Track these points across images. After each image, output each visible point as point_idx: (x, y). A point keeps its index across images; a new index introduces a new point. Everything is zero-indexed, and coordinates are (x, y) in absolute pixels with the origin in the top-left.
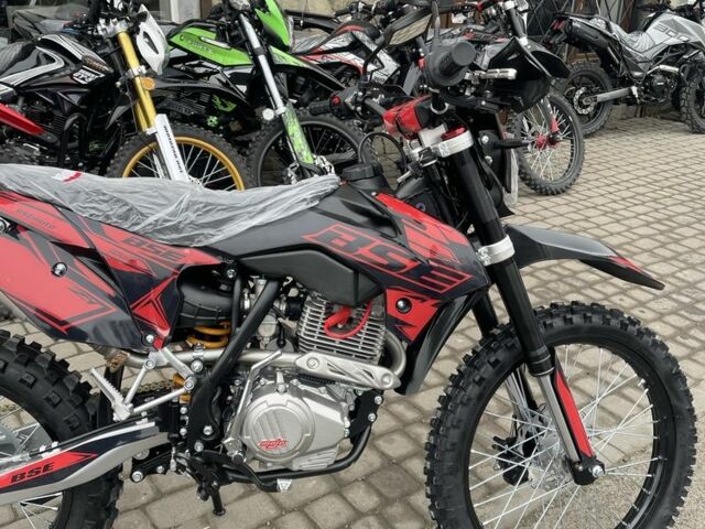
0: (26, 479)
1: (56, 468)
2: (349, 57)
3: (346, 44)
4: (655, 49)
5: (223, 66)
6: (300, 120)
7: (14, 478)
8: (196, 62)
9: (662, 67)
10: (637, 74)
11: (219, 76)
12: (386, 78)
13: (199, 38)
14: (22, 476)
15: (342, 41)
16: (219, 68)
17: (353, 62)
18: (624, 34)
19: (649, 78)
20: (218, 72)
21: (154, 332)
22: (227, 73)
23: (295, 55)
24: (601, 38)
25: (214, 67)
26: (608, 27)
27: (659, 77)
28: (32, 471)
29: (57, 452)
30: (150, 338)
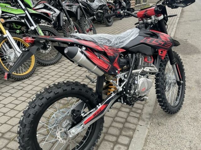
0: (97, 115)
1: (102, 110)
2: (44, 11)
3: (43, 7)
4: (97, 6)
5: (15, 15)
6: (41, 29)
7: (94, 115)
8: (4, 14)
9: (99, 11)
10: (95, 13)
11: (15, 18)
12: (57, 15)
13: (5, 6)
14: (96, 114)
15: (41, 6)
16: (14, 15)
17: (46, 12)
18: (90, 3)
19: (97, 14)
20: (14, 17)
21: (117, 70)
22: (17, 17)
23: (34, 10)
24: (86, 4)
25: (12, 15)
26: (87, 1)
27: (99, 13)
28: (97, 112)
29: (101, 106)
30: (117, 71)
